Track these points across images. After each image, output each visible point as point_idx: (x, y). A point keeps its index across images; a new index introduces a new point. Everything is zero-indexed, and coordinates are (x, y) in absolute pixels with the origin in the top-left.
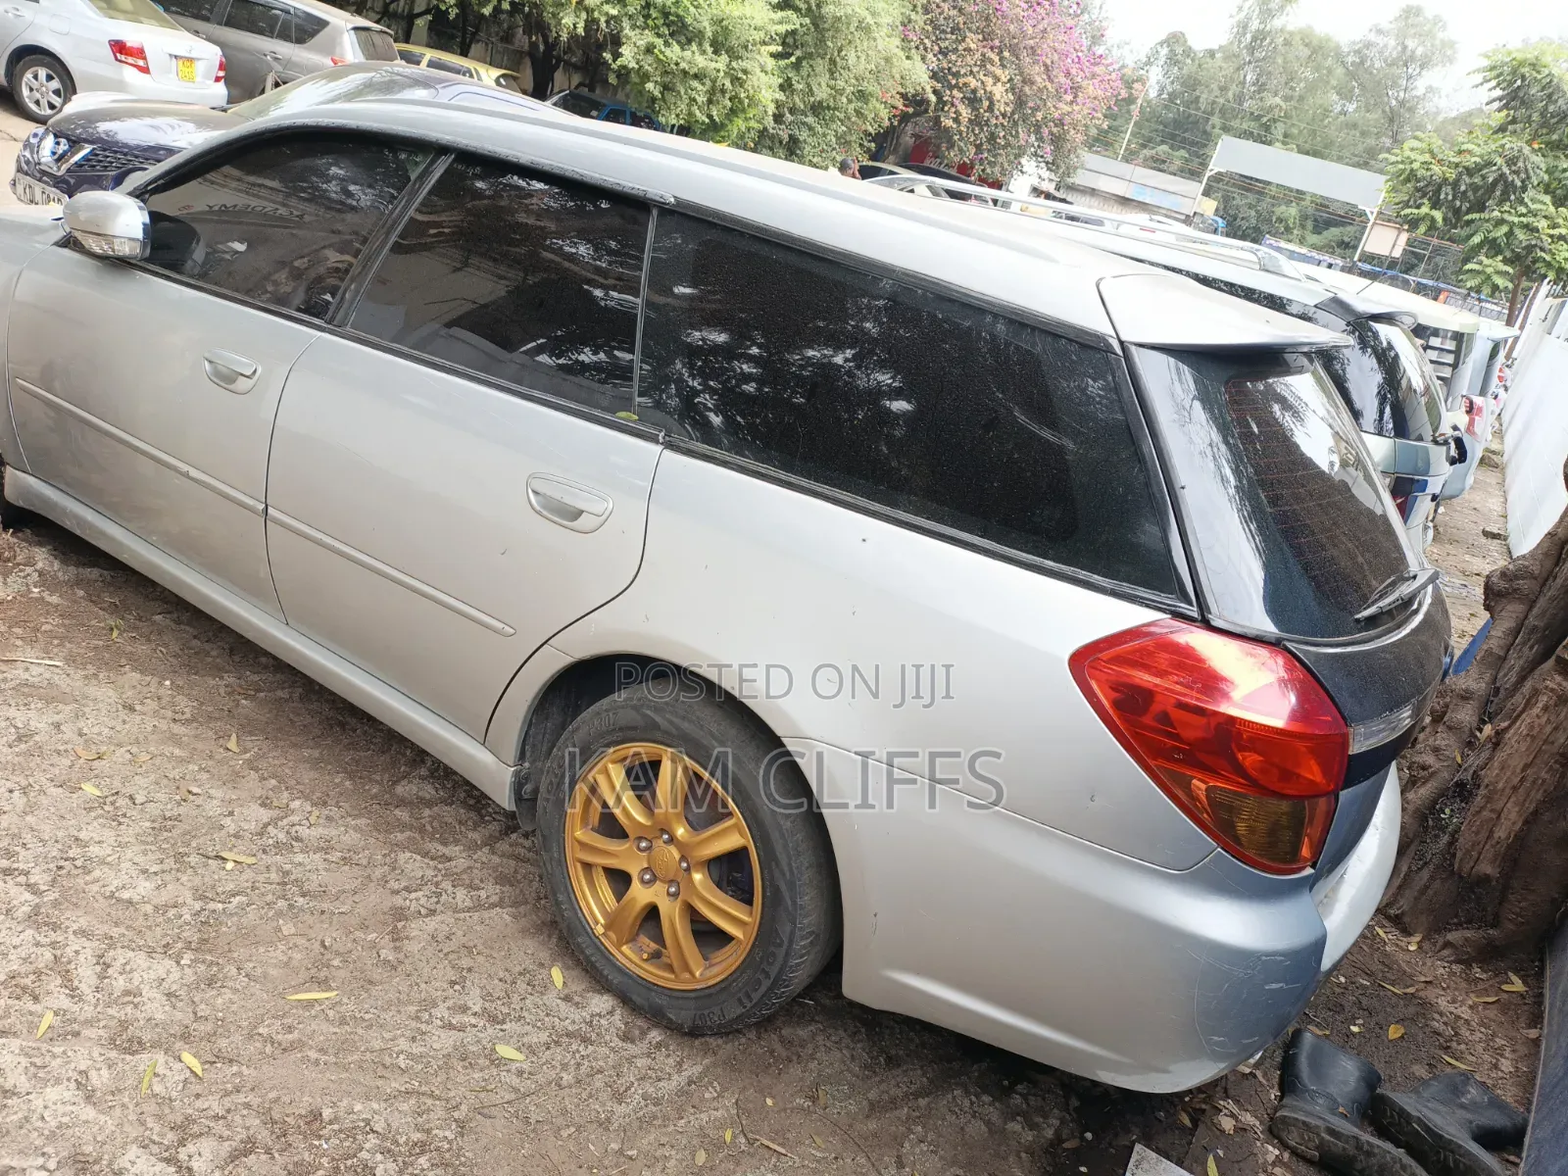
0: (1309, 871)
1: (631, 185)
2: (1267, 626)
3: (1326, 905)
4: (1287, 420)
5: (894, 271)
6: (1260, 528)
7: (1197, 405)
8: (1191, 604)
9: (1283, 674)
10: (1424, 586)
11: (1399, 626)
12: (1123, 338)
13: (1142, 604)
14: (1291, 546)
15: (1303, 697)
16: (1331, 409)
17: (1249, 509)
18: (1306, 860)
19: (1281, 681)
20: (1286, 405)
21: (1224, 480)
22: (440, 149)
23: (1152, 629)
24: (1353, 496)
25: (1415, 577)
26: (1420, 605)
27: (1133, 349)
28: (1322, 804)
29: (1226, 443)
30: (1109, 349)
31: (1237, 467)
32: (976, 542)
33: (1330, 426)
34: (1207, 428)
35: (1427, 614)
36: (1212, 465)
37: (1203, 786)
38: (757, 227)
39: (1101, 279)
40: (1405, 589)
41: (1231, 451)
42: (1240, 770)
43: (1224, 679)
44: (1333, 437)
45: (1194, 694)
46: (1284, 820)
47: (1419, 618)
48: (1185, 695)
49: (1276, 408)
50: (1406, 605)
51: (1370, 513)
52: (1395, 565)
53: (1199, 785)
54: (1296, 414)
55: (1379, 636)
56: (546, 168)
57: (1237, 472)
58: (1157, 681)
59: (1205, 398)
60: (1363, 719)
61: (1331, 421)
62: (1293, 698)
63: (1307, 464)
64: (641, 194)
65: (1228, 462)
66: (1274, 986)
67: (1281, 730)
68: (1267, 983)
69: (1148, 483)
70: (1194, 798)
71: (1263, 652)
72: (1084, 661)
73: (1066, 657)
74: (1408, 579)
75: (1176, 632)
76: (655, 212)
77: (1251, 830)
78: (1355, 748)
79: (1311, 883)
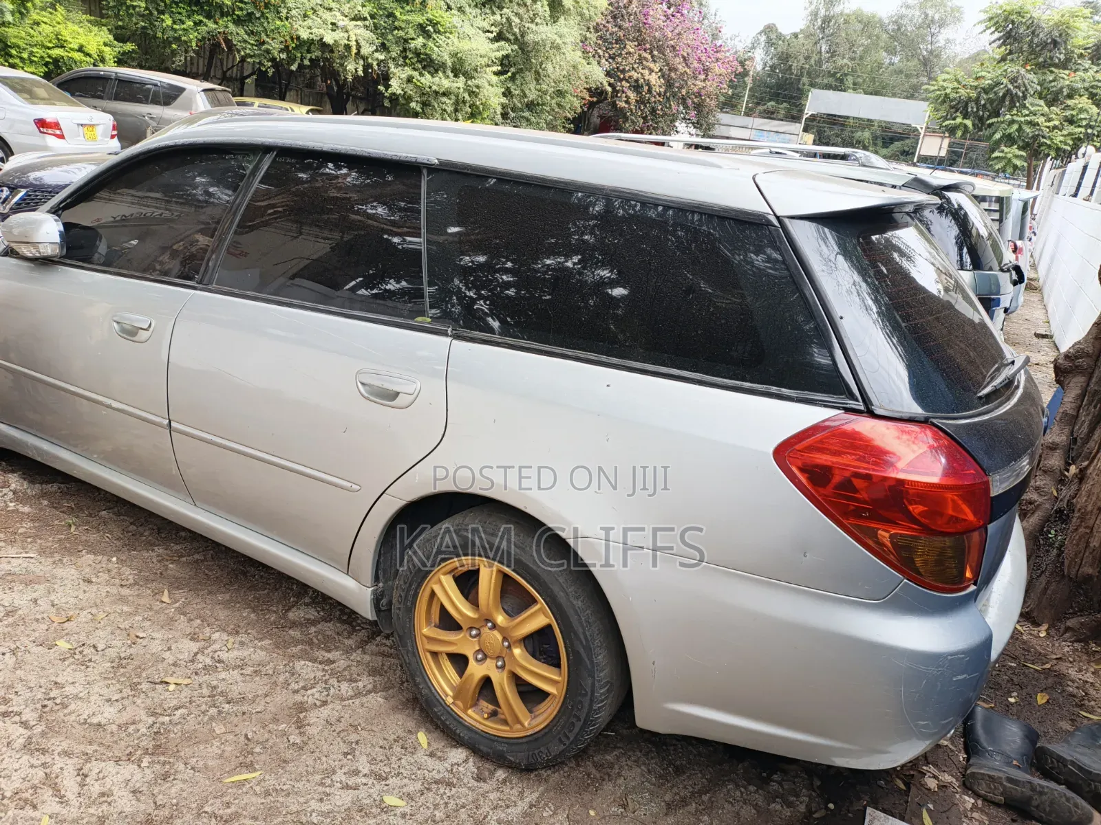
0: (973, 588)
1: (404, 155)
2: (916, 410)
3: (982, 613)
4: (905, 263)
5: (604, 189)
6: (900, 341)
7: (841, 258)
8: (857, 400)
9: (932, 442)
10: (1018, 371)
11: (1008, 399)
12: (778, 214)
13: (820, 405)
14: (923, 349)
15: (950, 458)
16: (932, 251)
17: (890, 328)
18: (970, 580)
19: (931, 447)
20: (902, 254)
21: (867, 308)
22: (265, 149)
23: (827, 423)
24: (956, 310)
25: (1013, 363)
26: (1019, 382)
27: (787, 221)
28: (976, 536)
29: (866, 281)
30: (769, 223)
31: (876, 297)
32: (690, 376)
33: (932, 264)
34: (851, 273)
35: (1024, 388)
36: (857, 299)
37: (887, 535)
38: (500, 172)
39: (755, 175)
40: (1007, 372)
41: (870, 288)
42: (912, 519)
43: (886, 453)
44: (936, 271)
45: (870, 466)
46: (950, 553)
47: (1020, 392)
48: (859, 468)
49: (896, 255)
50: (1009, 384)
51: (971, 322)
52: (994, 356)
53: (884, 535)
54: (909, 258)
55: (997, 407)
56: (343, 151)
57: (876, 301)
58: (835, 459)
59: (845, 252)
60: (997, 468)
61: (933, 260)
62: (943, 460)
63: (923, 290)
64: (414, 160)
65: (869, 294)
66: (960, 677)
67: (936, 484)
68: (955, 676)
69: (811, 314)
70: (882, 545)
71: (914, 428)
72: (783, 453)
73: (771, 450)
74: (1007, 365)
75: (850, 422)
76: (425, 172)
77: (925, 562)
78: (994, 492)
79: (974, 596)
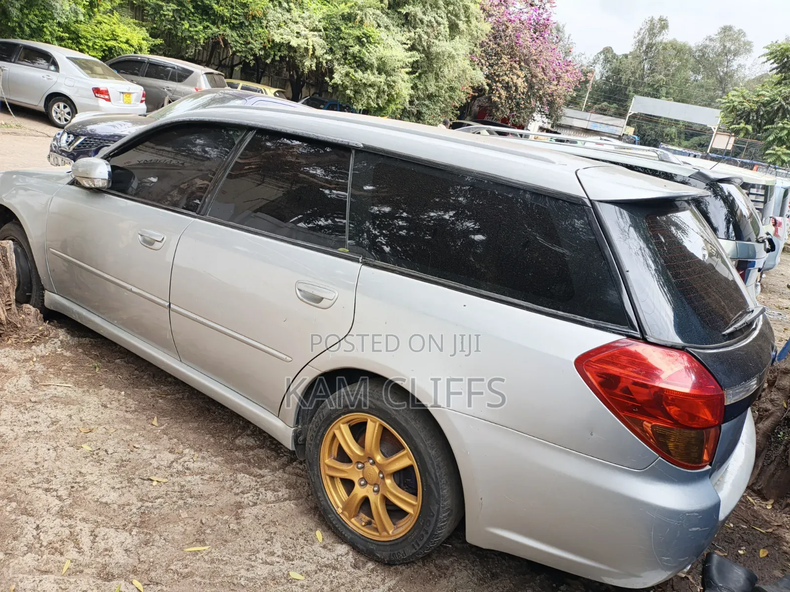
0: (708, 467)
1: (341, 139)
2: (677, 340)
3: (718, 485)
4: (679, 235)
5: (473, 172)
6: (669, 290)
7: (632, 229)
8: (636, 331)
9: (687, 364)
10: (758, 316)
11: (746, 337)
12: (591, 198)
13: (610, 332)
14: (686, 299)
15: (699, 376)
16: (701, 228)
17: (663, 280)
18: (706, 462)
19: (686, 368)
20: (678, 227)
21: (648, 266)
22: (249, 128)
23: (617, 344)
24: (717, 271)
25: (753, 311)
26: (757, 325)
27: (597, 203)
28: (713, 431)
29: (649, 248)
30: (584, 204)
31: (655, 259)
32: (522, 304)
33: (702, 236)
34: (638, 240)
35: (761, 330)
36: (642, 259)
37: (650, 425)
38: (404, 156)
39: (578, 170)
40: (748, 318)
41: (651, 251)
42: (668, 416)
43: (656, 369)
44: (704, 241)
45: (641, 377)
46: (693, 441)
47: (756, 333)
48: (636, 378)
49: (673, 229)
50: (749, 326)
51: (726, 279)
52: (741, 305)
53: (647, 425)
54: (684, 232)
55: (736, 343)
56: (300, 134)
57: (655, 262)
58: (622, 371)
59: (636, 226)
60: (730, 386)
61: (702, 234)
62: (693, 377)
63: (692, 256)
64: (346, 143)
65: (650, 257)
66: (694, 529)
67: (688, 394)
68: (691, 528)
69: (610, 270)
70: (646, 432)
71: (675, 353)
72: (583, 363)
73: (573, 360)
74: (749, 312)
75: (630, 345)
76: (353, 152)
77: (676, 447)
78: (728, 401)
79: (709, 474)
